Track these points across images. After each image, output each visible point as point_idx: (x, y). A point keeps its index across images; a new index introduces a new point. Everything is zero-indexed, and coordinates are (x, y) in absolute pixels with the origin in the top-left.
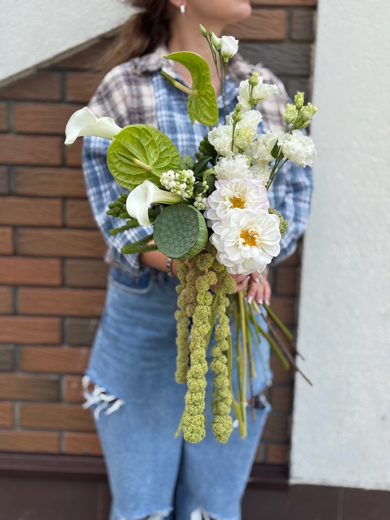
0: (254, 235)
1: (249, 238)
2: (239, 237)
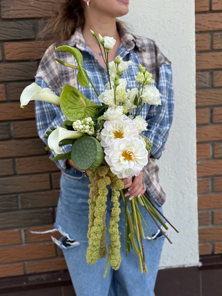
0: (130, 154)
1: (127, 156)
2: (121, 156)
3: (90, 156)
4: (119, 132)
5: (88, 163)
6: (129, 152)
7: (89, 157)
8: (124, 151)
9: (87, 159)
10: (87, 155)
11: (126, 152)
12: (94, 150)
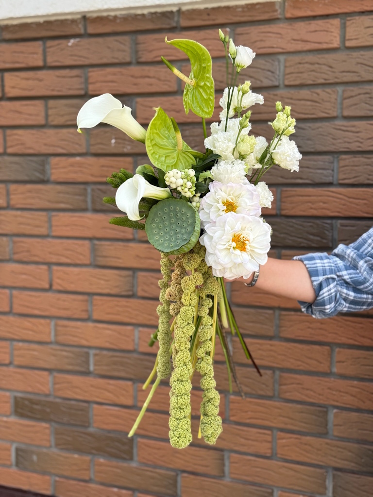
0: (245, 241)
1: (240, 243)
2: (231, 241)
3: (178, 233)
4: (232, 201)
5: (171, 241)
6: (243, 237)
7: (176, 234)
8: (236, 235)
9: (171, 236)
10: (173, 230)
11: (239, 237)
12: (188, 224)
